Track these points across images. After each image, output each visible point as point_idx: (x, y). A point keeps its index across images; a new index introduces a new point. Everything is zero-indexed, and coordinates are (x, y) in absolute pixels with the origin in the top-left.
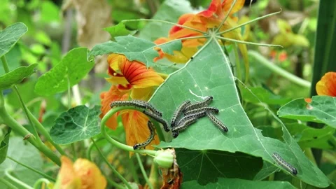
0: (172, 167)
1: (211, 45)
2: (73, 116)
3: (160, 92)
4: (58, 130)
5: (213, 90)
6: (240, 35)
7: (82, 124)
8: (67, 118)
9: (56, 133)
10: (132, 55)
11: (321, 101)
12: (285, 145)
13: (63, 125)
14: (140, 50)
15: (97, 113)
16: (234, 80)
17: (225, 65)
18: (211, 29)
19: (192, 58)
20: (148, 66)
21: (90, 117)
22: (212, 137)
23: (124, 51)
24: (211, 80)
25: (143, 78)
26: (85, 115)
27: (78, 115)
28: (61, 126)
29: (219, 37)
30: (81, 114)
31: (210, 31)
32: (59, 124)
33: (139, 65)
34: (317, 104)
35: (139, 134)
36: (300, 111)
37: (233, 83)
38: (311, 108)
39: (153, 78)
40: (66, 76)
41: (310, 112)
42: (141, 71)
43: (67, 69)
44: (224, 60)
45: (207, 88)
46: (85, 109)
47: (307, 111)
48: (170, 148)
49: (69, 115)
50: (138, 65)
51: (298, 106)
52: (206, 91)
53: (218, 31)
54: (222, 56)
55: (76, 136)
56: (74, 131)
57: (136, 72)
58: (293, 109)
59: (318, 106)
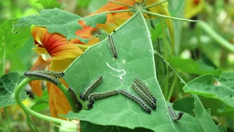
1: (136, 19)
2: (5, 82)
3: (76, 64)
5: (130, 63)
6: (166, 9)
10: (54, 28)
11: (230, 78)
12: (194, 119)
14: (63, 23)
16: (153, 54)
17: (147, 38)
18: (138, 4)
19: (114, 31)
20: (68, 39)
22: (119, 112)
23: (47, 24)
24: (130, 53)
25: (61, 50)
27: (10, 81)
29: (145, 11)
30: (12, 81)
31: (136, 5)
33: (60, 37)
34: (225, 80)
35: (57, 103)
36: (207, 86)
37: (152, 57)
38: (219, 84)
39: (71, 51)
40: (3, 44)
41: (217, 89)
42: (60, 43)
43: (3, 38)
44: (147, 33)
45: (124, 61)
46: (16, 76)
47: (214, 88)
48: (76, 120)
49: (2, 81)
50: (58, 37)
51: (206, 81)
52: (122, 64)
53: (144, 6)
54: (145, 29)
55: (5, 102)
56: (5, 96)
57: (56, 44)
58: (201, 85)
59: (226, 83)
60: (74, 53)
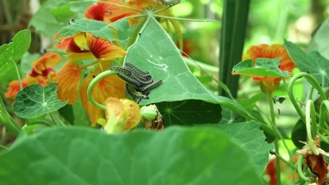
0: (156, 119)
2: (28, 94)
4: (20, 107)
7: (41, 101)
8: (24, 96)
9: (18, 109)
13: (22, 102)
15: (53, 90)
16: (179, 52)
17: (168, 39)
18: (148, 8)
19: (140, 34)
21: (48, 94)
25: (109, 51)
26: (41, 92)
27: (33, 93)
28: (21, 103)
29: (156, 15)
30: (36, 92)
31: (147, 10)
32: (18, 101)
34: (261, 65)
37: (179, 55)
38: (257, 67)
39: (118, 51)
42: (107, 45)
43: (12, 51)
44: (166, 35)
45: (161, 58)
46: (39, 87)
49: (24, 93)
51: (247, 65)
52: (162, 61)
53: (154, 10)
54: (163, 32)
55: (39, 111)
57: (104, 46)
60: (121, 54)
